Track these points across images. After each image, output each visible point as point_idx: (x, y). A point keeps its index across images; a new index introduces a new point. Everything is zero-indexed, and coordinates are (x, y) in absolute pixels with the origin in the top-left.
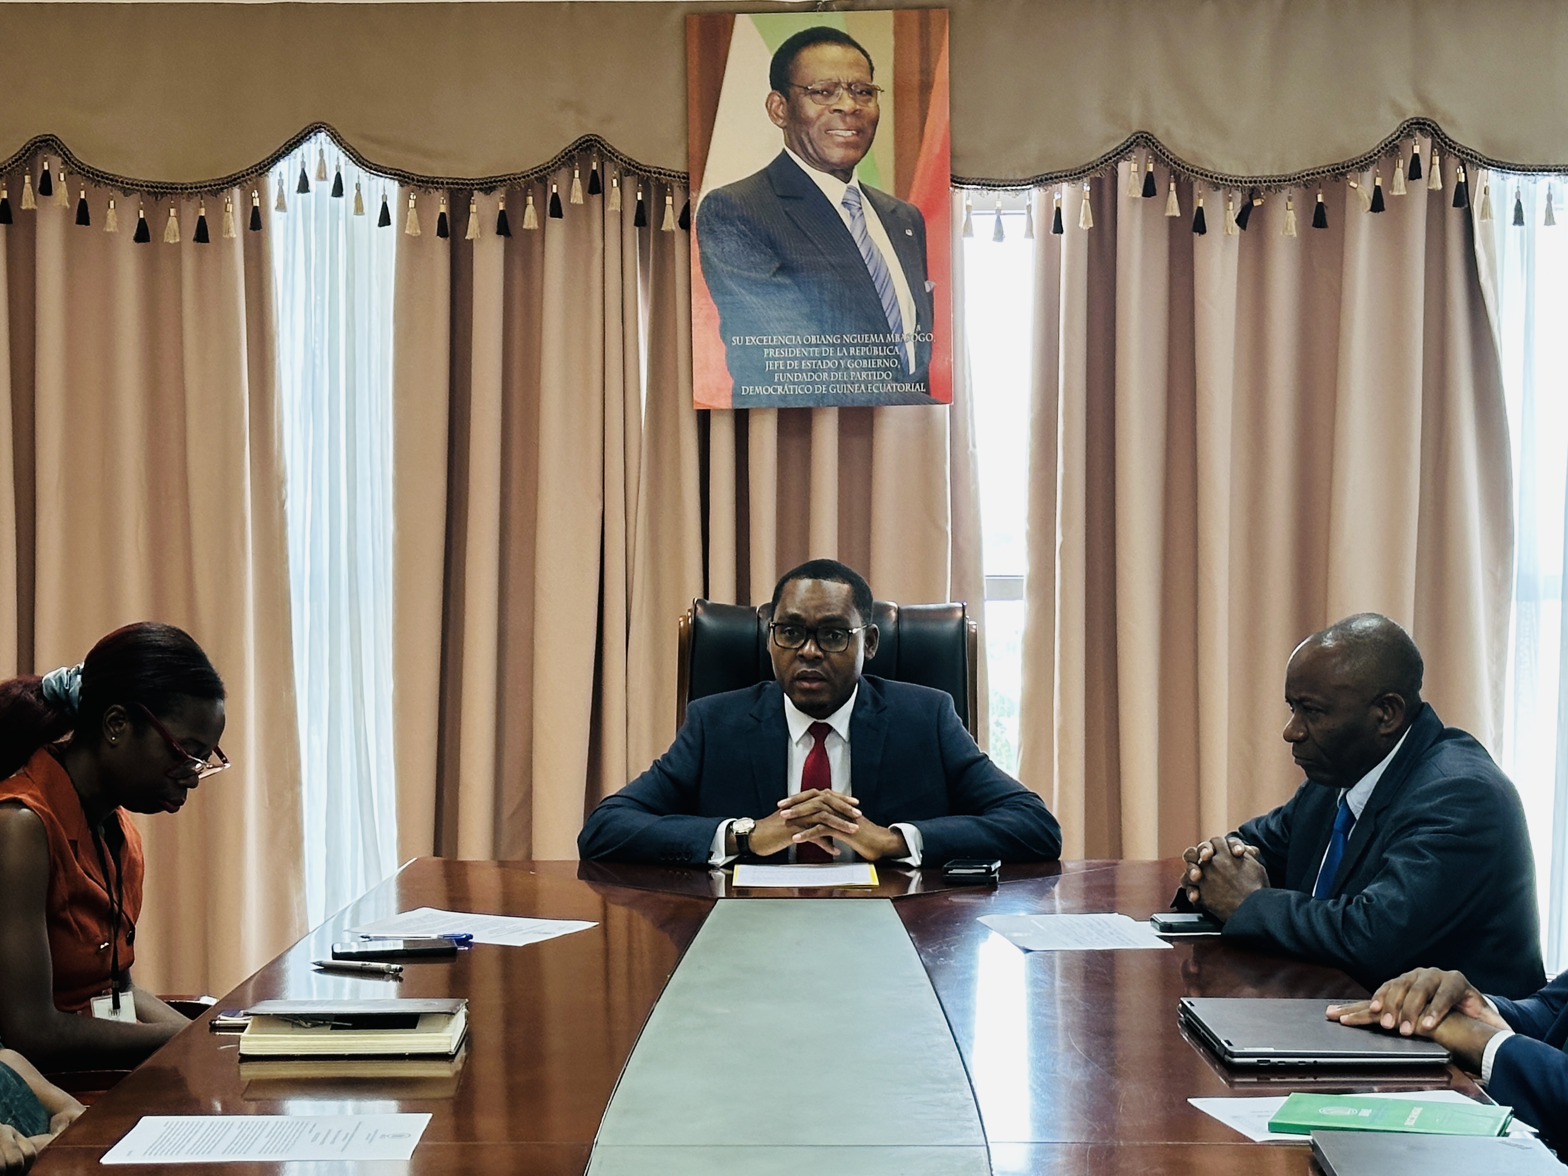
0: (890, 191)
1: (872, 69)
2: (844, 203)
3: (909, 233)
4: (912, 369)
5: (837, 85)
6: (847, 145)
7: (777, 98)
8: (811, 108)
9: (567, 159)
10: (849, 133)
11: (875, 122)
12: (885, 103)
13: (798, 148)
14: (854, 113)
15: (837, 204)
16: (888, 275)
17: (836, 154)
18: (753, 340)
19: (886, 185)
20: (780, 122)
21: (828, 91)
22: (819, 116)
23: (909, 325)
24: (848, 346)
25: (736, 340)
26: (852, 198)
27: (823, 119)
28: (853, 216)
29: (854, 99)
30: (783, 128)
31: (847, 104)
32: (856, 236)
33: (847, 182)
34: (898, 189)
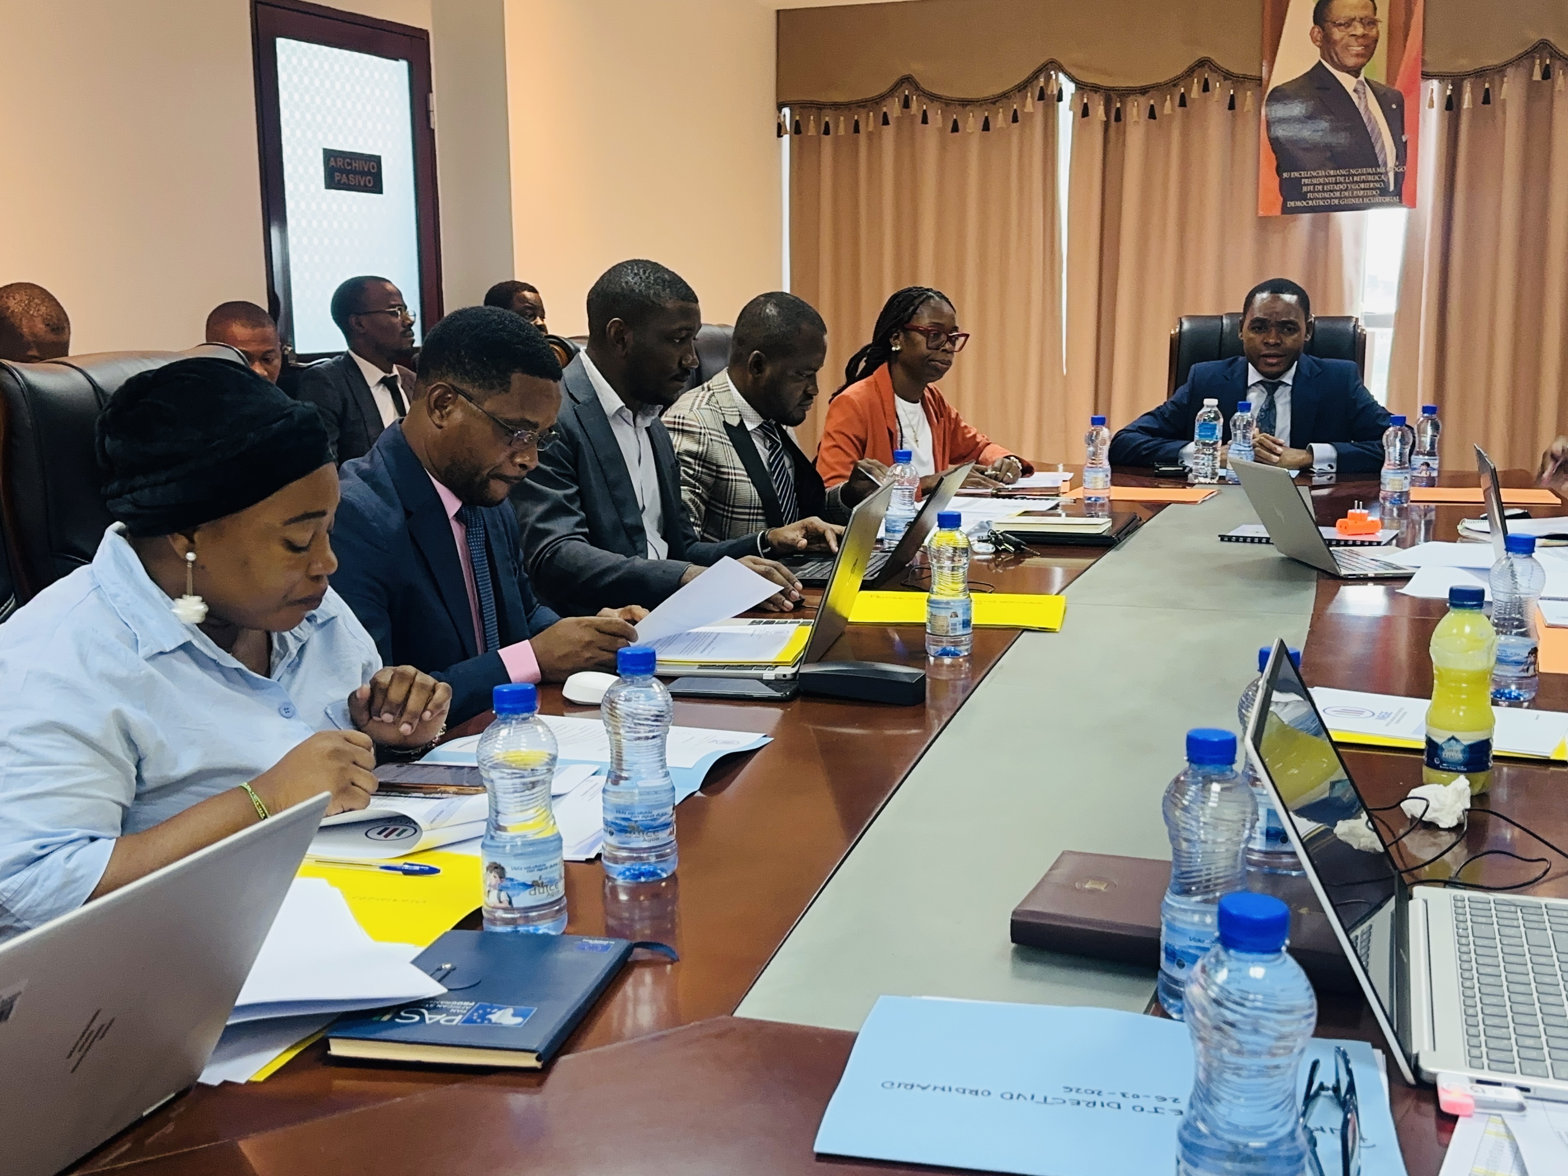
0: (1383, 81)
1: (1375, 9)
2: (1355, 91)
3: (1394, 106)
4: (1392, 188)
5: (1354, 19)
6: (1357, 55)
7: (1317, 30)
8: (1337, 34)
9: (1190, 72)
10: (1360, 48)
11: (1376, 41)
12: (1383, 28)
13: (1328, 58)
14: (1364, 36)
15: (1350, 91)
16: (1380, 134)
17: (1351, 61)
18: (1297, 174)
19: (1380, 78)
20: (1318, 43)
21: (1349, 23)
22: (1342, 39)
23: (1391, 161)
24: (1353, 175)
25: (1285, 175)
26: (1360, 88)
27: (1344, 41)
28: (1360, 98)
29: (1364, 28)
30: (1320, 47)
31: (1360, 30)
32: (1362, 110)
33: (1357, 77)
34: (1388, 80)
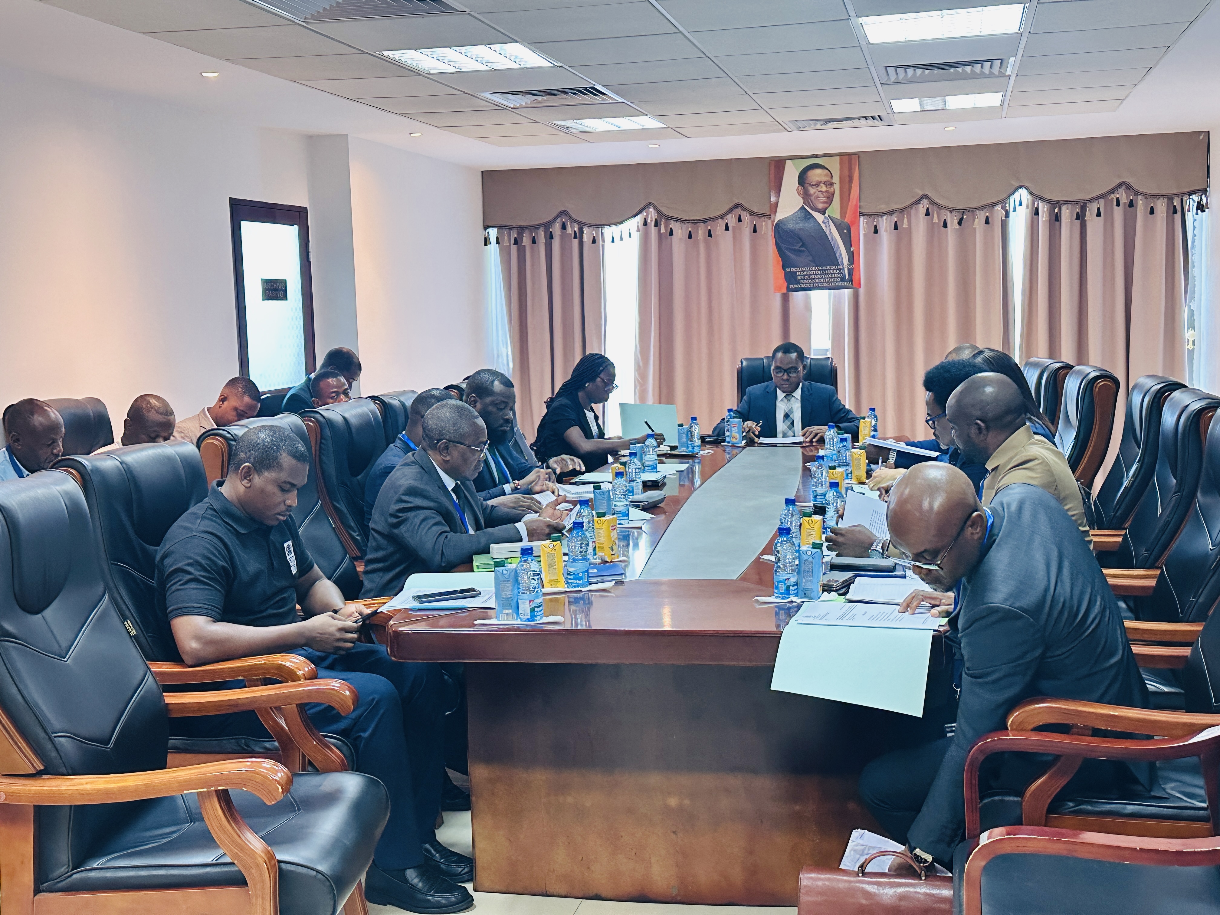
0: (838, 217)
1: (832, 176)
2: (823, 222)
3: (845, 231)
4: (847, 277)
5: (820, 182)
6: (824, 202)
7: (800, 188)
8: (812, 190)
9: (730, 211)
10: (824, 199)
11: (833, 194)
12: (837, 187)
13: (807, 204)
14: (826, 192)
15: (821, 222)
16: (838, 247)
17: (820, 206)
18: (794, 270)
19: (837, 215)
20: (802, 196)
21: (818, 185)
22: (815, 193)
23: (846, 262)
24: (825, 270)
25: (788, 270)
26: (826, 220)
27: (816, 195)
28: (826, 226)
29: (826, 187)
30: (803, 198)
31: (824, 188)
32: (827, 233)
33: (824, 215)
34: (841, 217)
